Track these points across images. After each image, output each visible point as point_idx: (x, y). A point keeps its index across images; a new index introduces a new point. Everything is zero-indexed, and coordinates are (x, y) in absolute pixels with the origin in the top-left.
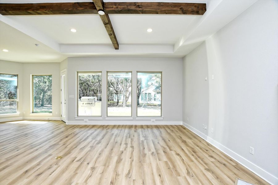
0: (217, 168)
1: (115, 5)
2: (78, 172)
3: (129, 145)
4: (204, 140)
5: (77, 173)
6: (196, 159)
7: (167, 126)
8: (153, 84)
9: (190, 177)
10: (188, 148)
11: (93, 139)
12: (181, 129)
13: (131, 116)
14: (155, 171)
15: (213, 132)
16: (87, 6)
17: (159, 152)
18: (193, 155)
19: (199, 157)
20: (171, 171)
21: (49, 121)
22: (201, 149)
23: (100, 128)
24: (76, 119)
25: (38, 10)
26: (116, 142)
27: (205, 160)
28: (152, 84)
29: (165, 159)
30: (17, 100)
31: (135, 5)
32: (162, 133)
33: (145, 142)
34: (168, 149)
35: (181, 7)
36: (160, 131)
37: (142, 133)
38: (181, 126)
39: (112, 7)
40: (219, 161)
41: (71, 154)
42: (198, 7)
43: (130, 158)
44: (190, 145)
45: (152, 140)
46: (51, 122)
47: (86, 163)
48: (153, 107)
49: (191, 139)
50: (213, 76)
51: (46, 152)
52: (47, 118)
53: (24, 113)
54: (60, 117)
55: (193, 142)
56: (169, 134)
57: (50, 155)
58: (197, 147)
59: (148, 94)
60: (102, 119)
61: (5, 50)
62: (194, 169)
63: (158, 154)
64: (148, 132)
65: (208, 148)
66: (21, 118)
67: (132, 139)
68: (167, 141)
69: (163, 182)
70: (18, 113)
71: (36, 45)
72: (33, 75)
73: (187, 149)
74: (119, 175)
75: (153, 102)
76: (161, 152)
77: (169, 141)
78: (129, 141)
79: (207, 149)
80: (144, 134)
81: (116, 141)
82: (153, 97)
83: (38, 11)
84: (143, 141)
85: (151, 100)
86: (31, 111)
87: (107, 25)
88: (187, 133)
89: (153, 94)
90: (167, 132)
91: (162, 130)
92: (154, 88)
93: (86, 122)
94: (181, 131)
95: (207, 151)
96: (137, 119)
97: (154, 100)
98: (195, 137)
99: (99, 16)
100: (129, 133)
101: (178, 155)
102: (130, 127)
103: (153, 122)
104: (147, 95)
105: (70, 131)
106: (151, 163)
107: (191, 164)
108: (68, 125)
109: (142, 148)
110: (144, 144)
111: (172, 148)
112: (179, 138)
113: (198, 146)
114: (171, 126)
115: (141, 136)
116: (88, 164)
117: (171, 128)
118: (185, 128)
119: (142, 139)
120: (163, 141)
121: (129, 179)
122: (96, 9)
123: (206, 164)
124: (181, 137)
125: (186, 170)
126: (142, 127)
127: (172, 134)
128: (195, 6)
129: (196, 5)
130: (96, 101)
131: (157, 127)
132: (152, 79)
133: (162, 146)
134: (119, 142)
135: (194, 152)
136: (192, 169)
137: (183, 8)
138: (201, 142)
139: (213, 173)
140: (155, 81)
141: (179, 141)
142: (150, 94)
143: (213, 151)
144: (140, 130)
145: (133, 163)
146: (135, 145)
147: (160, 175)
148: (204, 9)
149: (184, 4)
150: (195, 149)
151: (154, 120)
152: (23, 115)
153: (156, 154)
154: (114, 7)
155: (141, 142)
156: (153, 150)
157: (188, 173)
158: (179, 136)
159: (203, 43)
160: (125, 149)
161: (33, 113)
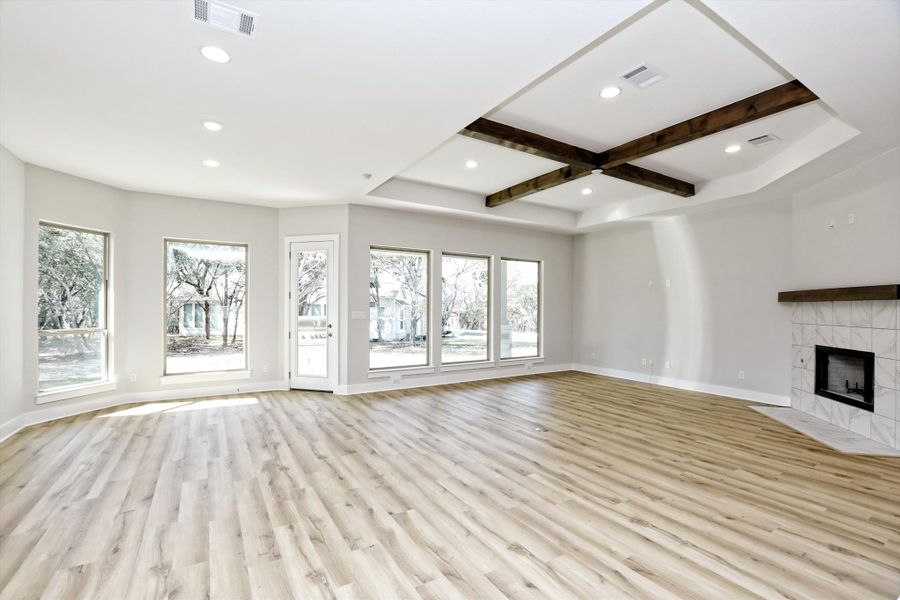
161: (165, 374)
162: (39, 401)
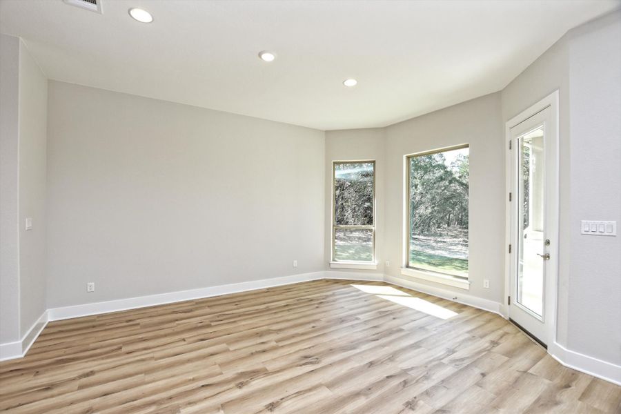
30: (374, 227)
46: (465, 314)
52: (449, 295)
53: (388, 263)
66: (380, 277)
70: (374, 263)
86: (404, 263)
152: (385, 270)
161: (408, 266)
162: (332, 266)
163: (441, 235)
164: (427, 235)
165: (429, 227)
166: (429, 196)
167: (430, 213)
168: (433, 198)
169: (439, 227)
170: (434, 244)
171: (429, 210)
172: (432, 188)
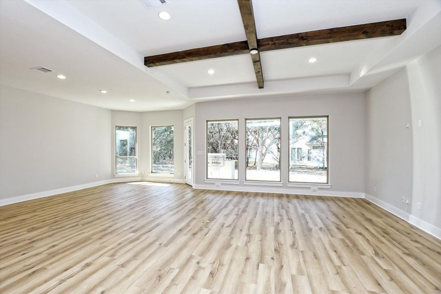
0: (423, 255)
1: (272, 41)
2: (233, 236)
3: (285, 217)
4: (404, 220)
5: (232, 238)
6: (389, 241)
7: (338, 199)
8: (306, 133)
9: (379, 258)
10: (375, 227)
11: (235, 206)
12: (363, 204)
13: (279, 180)
14: (328, 247)
15: (420, 209)
16: (237, 46)
17: (330, 228)
18: (383, 236)
19: (394, 240)
20: (351, 249)
21: (171, 183)
22: (398, 230)
23: (238, 195)
24: (205, 182)
25: (184, 58)
26: (267, 213)
27: (404, 244)
28: (304, 133)
29: (340, 236)
30: (136, 157)
31: (298, 37)
32: (331, 206)
33: (307, 216)
34: (343, 227)
35: (364, 30)
36: (327, 204)
37: (300, 205)
38: (363, 200)
39: (269, 44)
40: (428, 248)
41: (215, 220)
42: (392, 26)
43: (291, 230)
44: (380, 225)
45: (317, 214)
46: (173, 184)
47: (238, 230)
48: (305, 170)
49: (380, 217)
50: (420, 121)
51: (188, 215)
52: (168, 180)
53: (143, 172)
54: (183, 179)
55: (384, 221)
56: (342, 208)
57: (194, 219)
58: (392, 229)
59: (296, 150)
60: (238, 183)
61: (132, 100)
62: (385, 251)
63: (328, 230)
64: (309, 204)
65: (411, 232)
66: (139, 179)
67: (287, 211)
68: (341, 217)
69: (341, 258)
70: (137, 172)
71: (167, 92)
72: (152, 127)
73: (375, 229)
74: (282, 245)
75: (305, 162)
76: (333, 228)
77: (344, 217)
78: (283, 212)
79: (409, 232)
80: (302, 206)
81: (265, 211)
82: (305, 154)
83: (184, 60)
84: (303, 215)
85: (301, 160)
86: (150, 172)
87: (257, 63)
88: (372, 209)
89: (305, 149)
90: (339, 206)
91: (331, 203)
92: (308, 139)
93: (218, 186)
94: (363, 207)
95: (408, 234)
96: (288, 185)
97: (308, 160)
98: (388, 216)
99: (250, 56)
100: (280, 203)
101: (360, 234)
102: (280, 196)
103: (314, 191)
104: (294, 151)
105: (202, 197)
106: (320, 239)
107: (380, 245)
108: (196, 189)
109: (303, 222)
110: (306, 217)
111: (349, 226)
112: (359, 215)
113: (392, 227)
114: (345, 198)
115: (299, 209)
116: (241, 230)
117: (346, 202)
118: (369, 203)
119: (301, 211)
120: (334, 216)
121: (295, 250)
122: (248, 48)
123: (405, 248)
124: (363, 214)
125: (373, 251)
126: (297, 197)
127: (347, 209)
128: (387, 26)
129: (388, 24)
130: (225, 159)
131: (321, 198)
132: (305, 124)
133: (333, 222)
134: (270, 212)
135: (385, 233)
136: (382, 251)
137: (368, 31)
138: (397, 222)
139: (416, 258)
140: (310, 127)
141: (359, 218)
142: (301, 149)
143: (420, 236)
144: (295, 201)
145: (296, 236)
146: (294, 217)
147: (335, 251)
148: (402, 27)
149: (370, 25)
150: (388, 230)
151: (316, 188)
152: (141, 175)
153: (326, 230)
154: (271, 43)
155: (300, 215)
156: (320, 224)
157: (377, 254)
158: (360, 213)
159: (402, 70)
160: (281, 221)
161: (152, 172)
162: (115, 176)
163: (165, 164)
164: (157, 164)
165: (159, 158)
166: (158, 140)
167: (160, 150)
168: (161, 142)
169: (164, 159)
170: (162, 168)
171: (159, 149)
172: (161, 136)
